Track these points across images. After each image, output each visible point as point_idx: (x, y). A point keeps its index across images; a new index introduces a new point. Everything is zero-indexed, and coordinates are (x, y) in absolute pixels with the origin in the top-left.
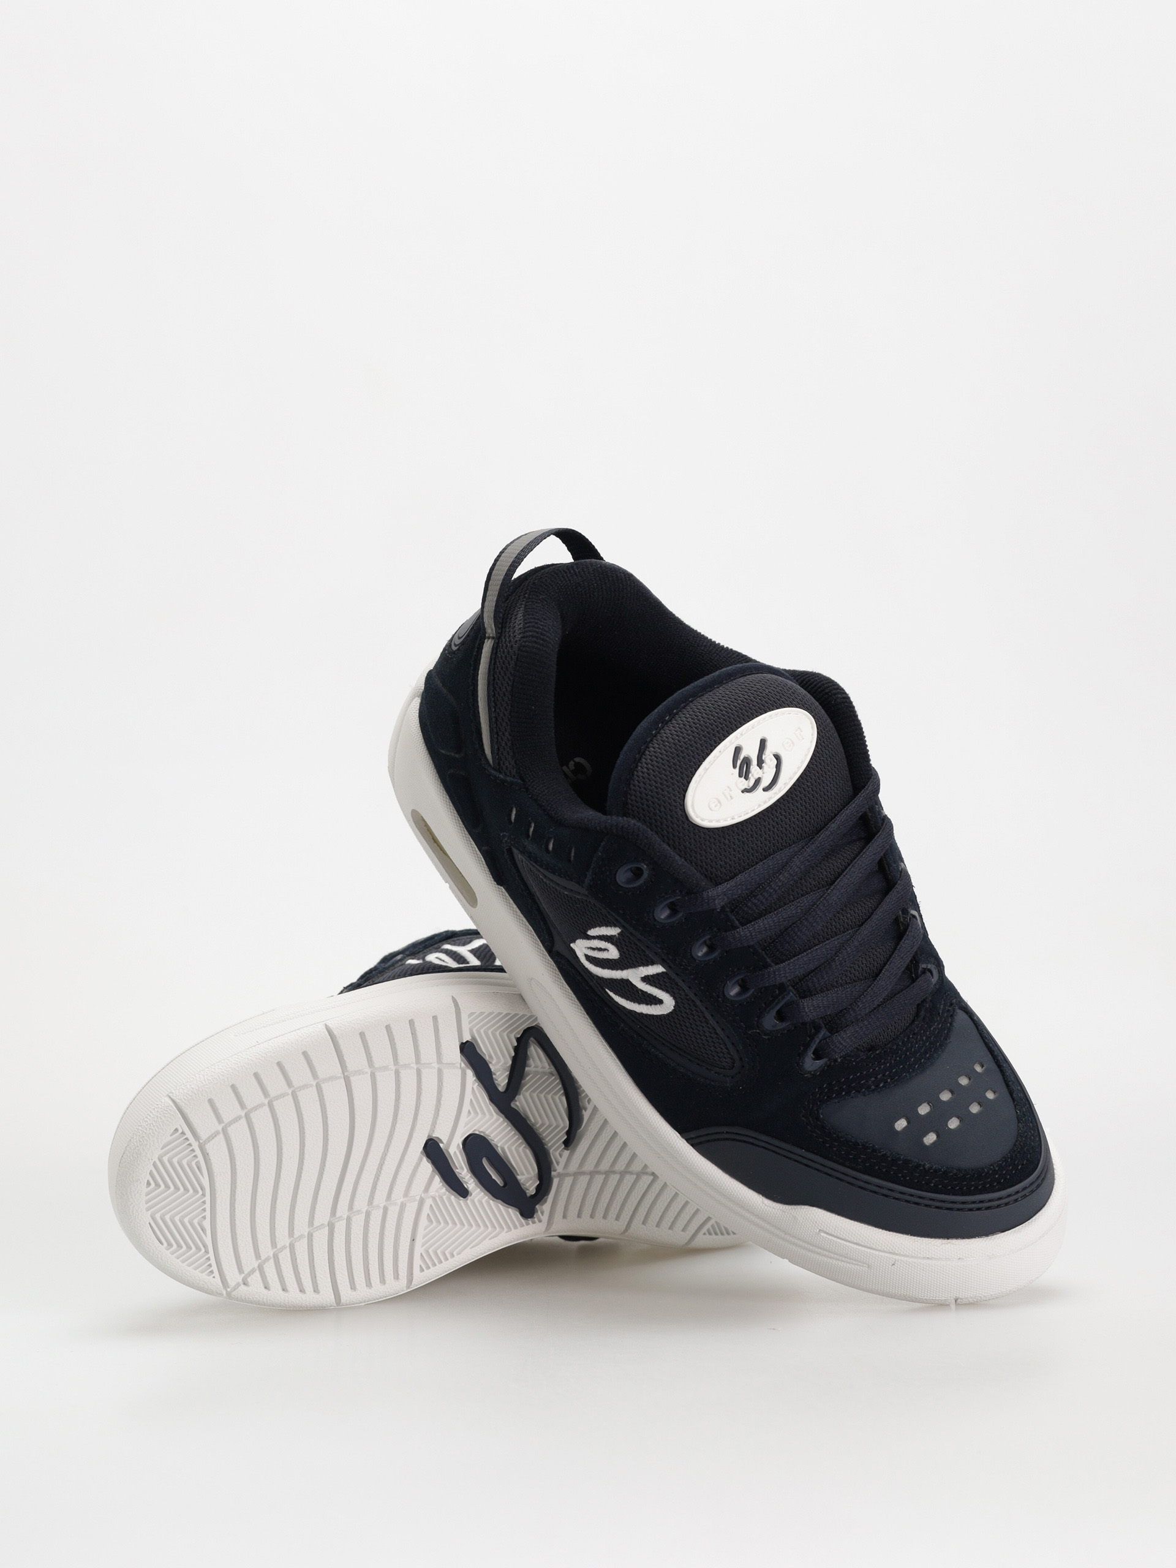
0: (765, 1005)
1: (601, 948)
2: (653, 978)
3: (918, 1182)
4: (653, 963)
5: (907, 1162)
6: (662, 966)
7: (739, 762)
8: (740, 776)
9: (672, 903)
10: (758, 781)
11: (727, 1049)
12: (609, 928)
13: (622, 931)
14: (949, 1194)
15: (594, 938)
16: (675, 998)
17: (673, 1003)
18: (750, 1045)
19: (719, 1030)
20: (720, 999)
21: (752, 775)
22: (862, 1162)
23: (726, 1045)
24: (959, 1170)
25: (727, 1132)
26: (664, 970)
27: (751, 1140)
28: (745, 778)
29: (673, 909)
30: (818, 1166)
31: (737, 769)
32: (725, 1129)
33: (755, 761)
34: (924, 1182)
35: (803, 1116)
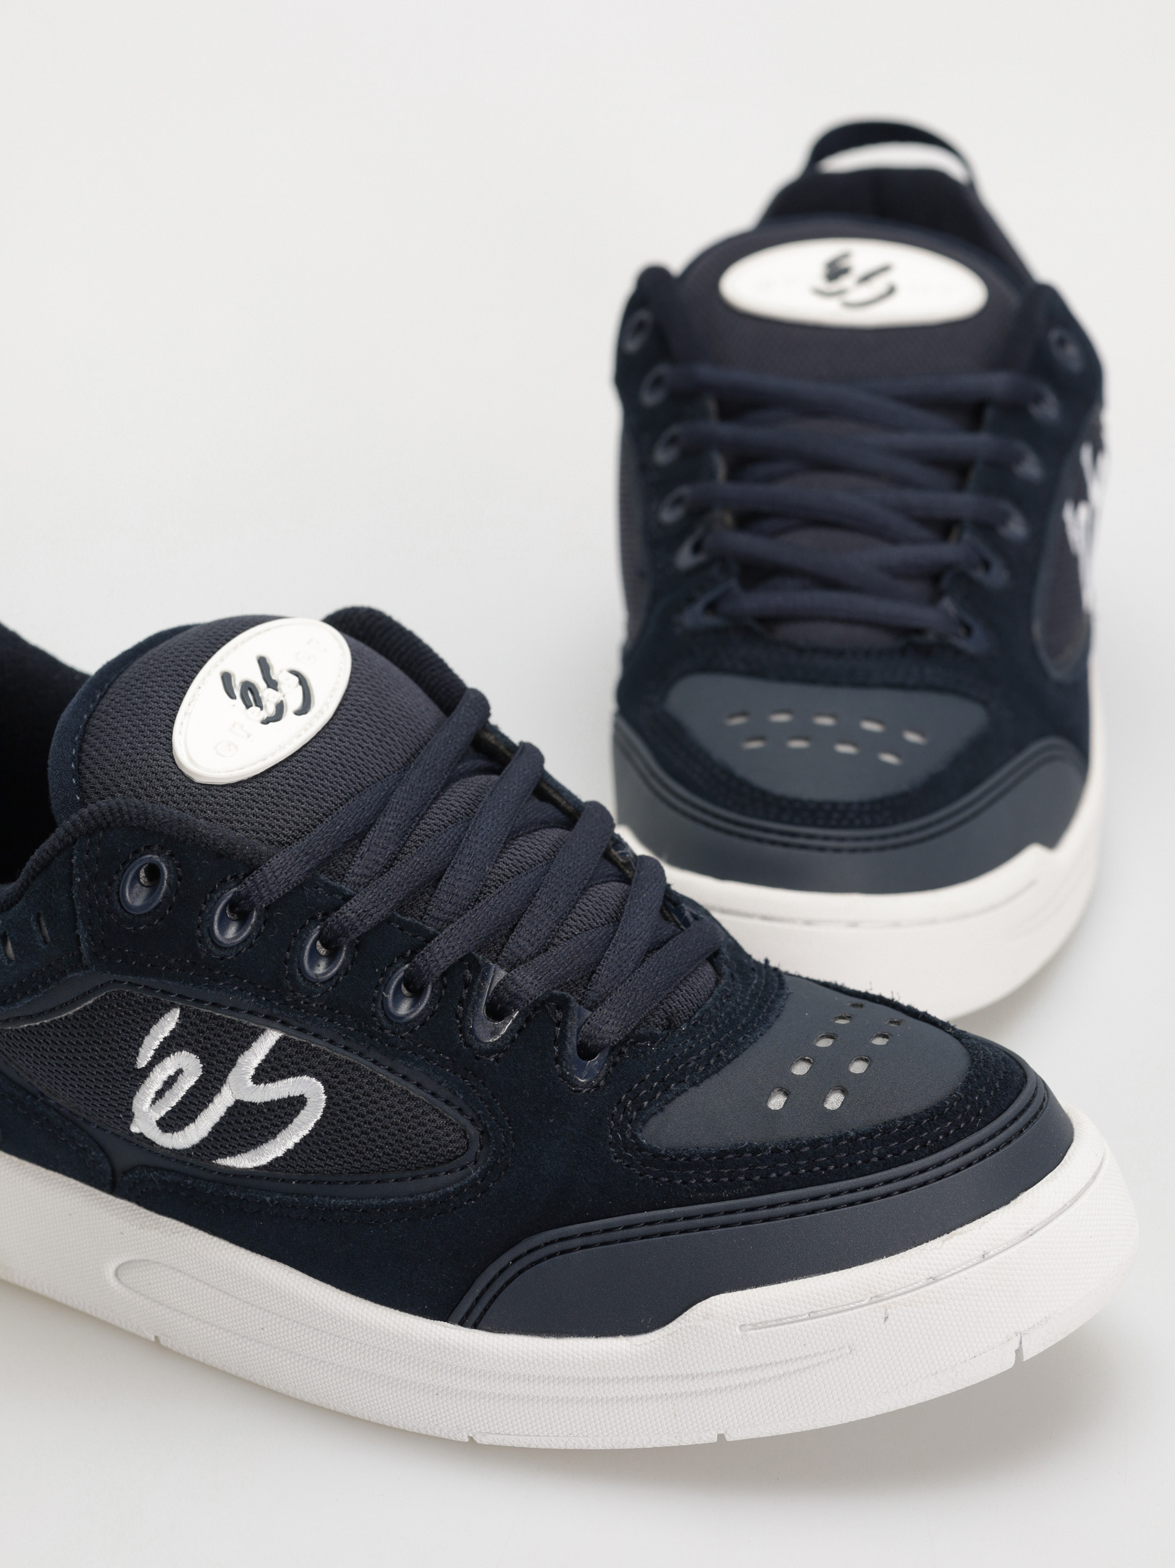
0: (462, 1006)
1: (170, 1077)
2: (270, 1062)
3: (851, 1165)
4: (255, 1035)
5: (815, 1143)
6: (275, 1029)
7: (237, 693)
8: (248, 706)
9: (232, 905)
10: (280, 708)
11: (441, 1116)
12: (162, 1021)
13: (182, 1010)
14: (911, 1161)
15: (151, 1065)
16: (318, 1076)
17: (320, 1086)
18: (473, 1087)
19: (414, 1092)
20: (386, 1031)
21: (268, 701)
22: (746, 1179)
23: (437, 1110)
24: (906, 1118)
25: (514, 1261)
26: (281, 1034)
27: (557, 1247)
28: (257, 705)
29: (239, 911)
30: (682, 1224)
31: (239, 700)
32: (506, 1259)
33: (261, 684)
34: (860, 1162)
35: (616, 1158)
